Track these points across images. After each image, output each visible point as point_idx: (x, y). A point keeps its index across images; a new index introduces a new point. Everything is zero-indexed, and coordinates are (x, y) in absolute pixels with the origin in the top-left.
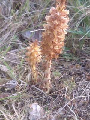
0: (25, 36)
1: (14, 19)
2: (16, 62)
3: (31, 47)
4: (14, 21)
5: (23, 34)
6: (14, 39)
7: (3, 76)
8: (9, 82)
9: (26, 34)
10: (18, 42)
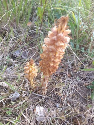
0: (15, 55)
1: (4, 44)
2: (13, 76)
3: (28, 66)
4: (5, 46)
5: (13, 54)
6: (7, 59)
7: (5, 90)
8: (13, 95)
9: (16, 53)
10: (11, 61)
